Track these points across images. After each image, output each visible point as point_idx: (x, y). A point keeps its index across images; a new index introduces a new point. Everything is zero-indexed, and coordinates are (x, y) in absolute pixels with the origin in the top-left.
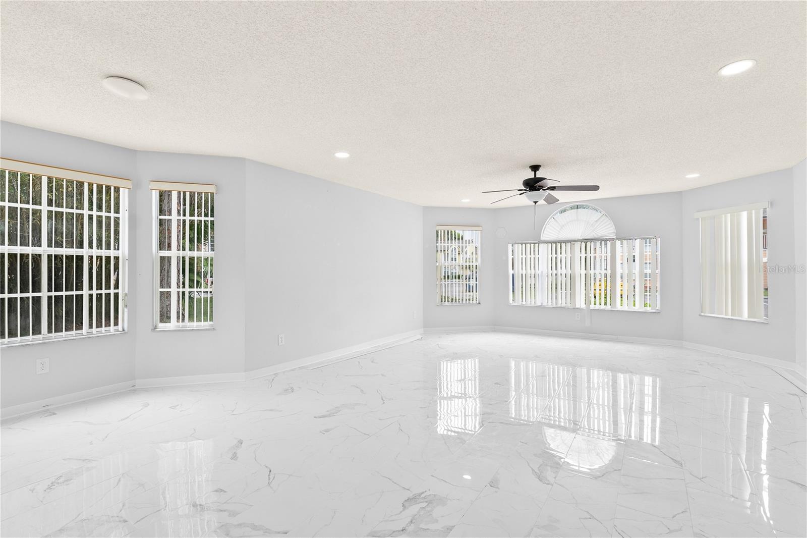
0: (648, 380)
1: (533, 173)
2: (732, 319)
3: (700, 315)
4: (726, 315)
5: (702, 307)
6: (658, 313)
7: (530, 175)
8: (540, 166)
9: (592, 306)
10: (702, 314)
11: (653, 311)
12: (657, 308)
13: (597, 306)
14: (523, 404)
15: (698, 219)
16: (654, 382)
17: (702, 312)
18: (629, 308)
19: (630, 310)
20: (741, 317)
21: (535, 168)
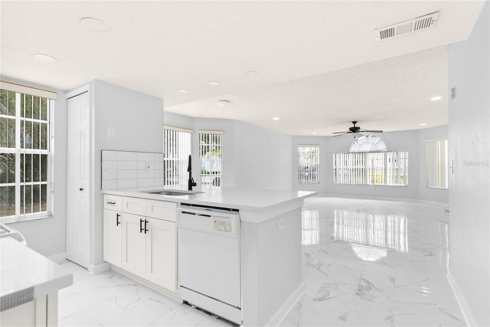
0: (402, 220)
1: (354, 124)
2: (441, 188)
3: (427, 187)
4: (438, 187)
5: (428, 184)
6: (407, 186)
7: (352, 125)
8: (357, 122)
9: (375, 184)
10: (428, 187)
11: (405, 186)
12: (407, 184)
13: (378, 184)
14: (340, 232)
15: (426, 143)
16: (405, 221)
17: (428, 186)
18: (393, 184)
19: (394, 185)
20: (445, 187)
21: (354, 123)
